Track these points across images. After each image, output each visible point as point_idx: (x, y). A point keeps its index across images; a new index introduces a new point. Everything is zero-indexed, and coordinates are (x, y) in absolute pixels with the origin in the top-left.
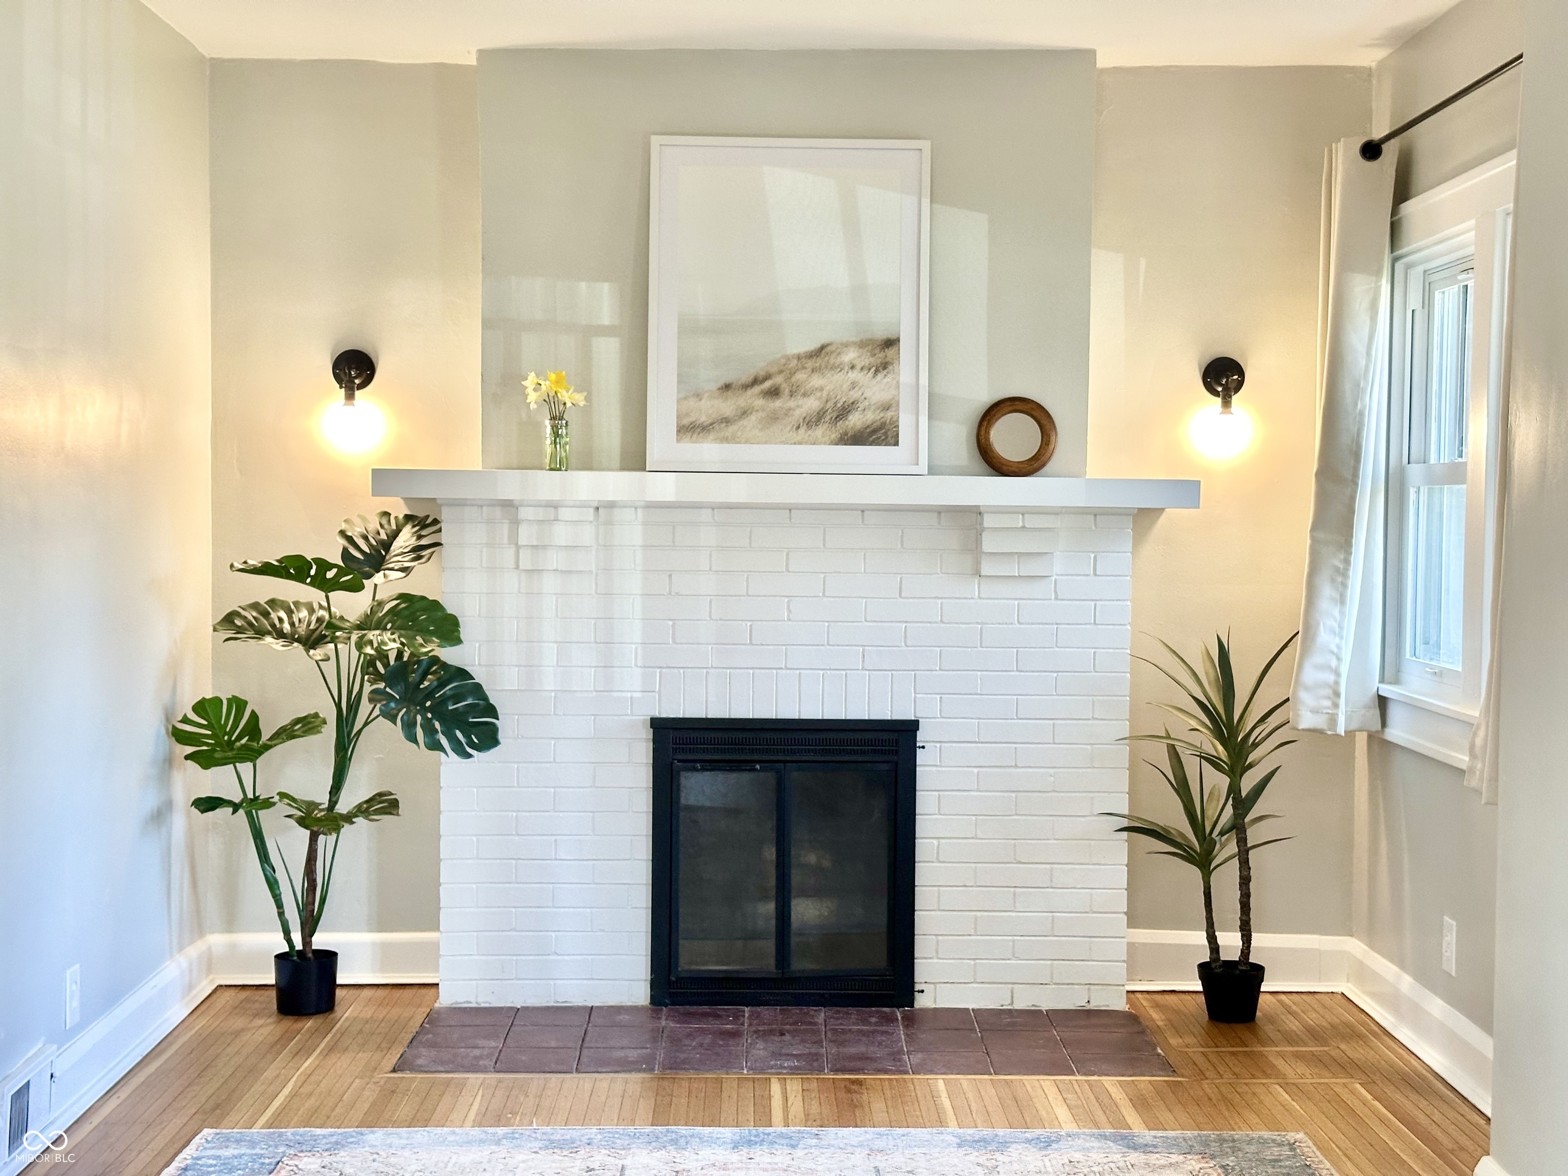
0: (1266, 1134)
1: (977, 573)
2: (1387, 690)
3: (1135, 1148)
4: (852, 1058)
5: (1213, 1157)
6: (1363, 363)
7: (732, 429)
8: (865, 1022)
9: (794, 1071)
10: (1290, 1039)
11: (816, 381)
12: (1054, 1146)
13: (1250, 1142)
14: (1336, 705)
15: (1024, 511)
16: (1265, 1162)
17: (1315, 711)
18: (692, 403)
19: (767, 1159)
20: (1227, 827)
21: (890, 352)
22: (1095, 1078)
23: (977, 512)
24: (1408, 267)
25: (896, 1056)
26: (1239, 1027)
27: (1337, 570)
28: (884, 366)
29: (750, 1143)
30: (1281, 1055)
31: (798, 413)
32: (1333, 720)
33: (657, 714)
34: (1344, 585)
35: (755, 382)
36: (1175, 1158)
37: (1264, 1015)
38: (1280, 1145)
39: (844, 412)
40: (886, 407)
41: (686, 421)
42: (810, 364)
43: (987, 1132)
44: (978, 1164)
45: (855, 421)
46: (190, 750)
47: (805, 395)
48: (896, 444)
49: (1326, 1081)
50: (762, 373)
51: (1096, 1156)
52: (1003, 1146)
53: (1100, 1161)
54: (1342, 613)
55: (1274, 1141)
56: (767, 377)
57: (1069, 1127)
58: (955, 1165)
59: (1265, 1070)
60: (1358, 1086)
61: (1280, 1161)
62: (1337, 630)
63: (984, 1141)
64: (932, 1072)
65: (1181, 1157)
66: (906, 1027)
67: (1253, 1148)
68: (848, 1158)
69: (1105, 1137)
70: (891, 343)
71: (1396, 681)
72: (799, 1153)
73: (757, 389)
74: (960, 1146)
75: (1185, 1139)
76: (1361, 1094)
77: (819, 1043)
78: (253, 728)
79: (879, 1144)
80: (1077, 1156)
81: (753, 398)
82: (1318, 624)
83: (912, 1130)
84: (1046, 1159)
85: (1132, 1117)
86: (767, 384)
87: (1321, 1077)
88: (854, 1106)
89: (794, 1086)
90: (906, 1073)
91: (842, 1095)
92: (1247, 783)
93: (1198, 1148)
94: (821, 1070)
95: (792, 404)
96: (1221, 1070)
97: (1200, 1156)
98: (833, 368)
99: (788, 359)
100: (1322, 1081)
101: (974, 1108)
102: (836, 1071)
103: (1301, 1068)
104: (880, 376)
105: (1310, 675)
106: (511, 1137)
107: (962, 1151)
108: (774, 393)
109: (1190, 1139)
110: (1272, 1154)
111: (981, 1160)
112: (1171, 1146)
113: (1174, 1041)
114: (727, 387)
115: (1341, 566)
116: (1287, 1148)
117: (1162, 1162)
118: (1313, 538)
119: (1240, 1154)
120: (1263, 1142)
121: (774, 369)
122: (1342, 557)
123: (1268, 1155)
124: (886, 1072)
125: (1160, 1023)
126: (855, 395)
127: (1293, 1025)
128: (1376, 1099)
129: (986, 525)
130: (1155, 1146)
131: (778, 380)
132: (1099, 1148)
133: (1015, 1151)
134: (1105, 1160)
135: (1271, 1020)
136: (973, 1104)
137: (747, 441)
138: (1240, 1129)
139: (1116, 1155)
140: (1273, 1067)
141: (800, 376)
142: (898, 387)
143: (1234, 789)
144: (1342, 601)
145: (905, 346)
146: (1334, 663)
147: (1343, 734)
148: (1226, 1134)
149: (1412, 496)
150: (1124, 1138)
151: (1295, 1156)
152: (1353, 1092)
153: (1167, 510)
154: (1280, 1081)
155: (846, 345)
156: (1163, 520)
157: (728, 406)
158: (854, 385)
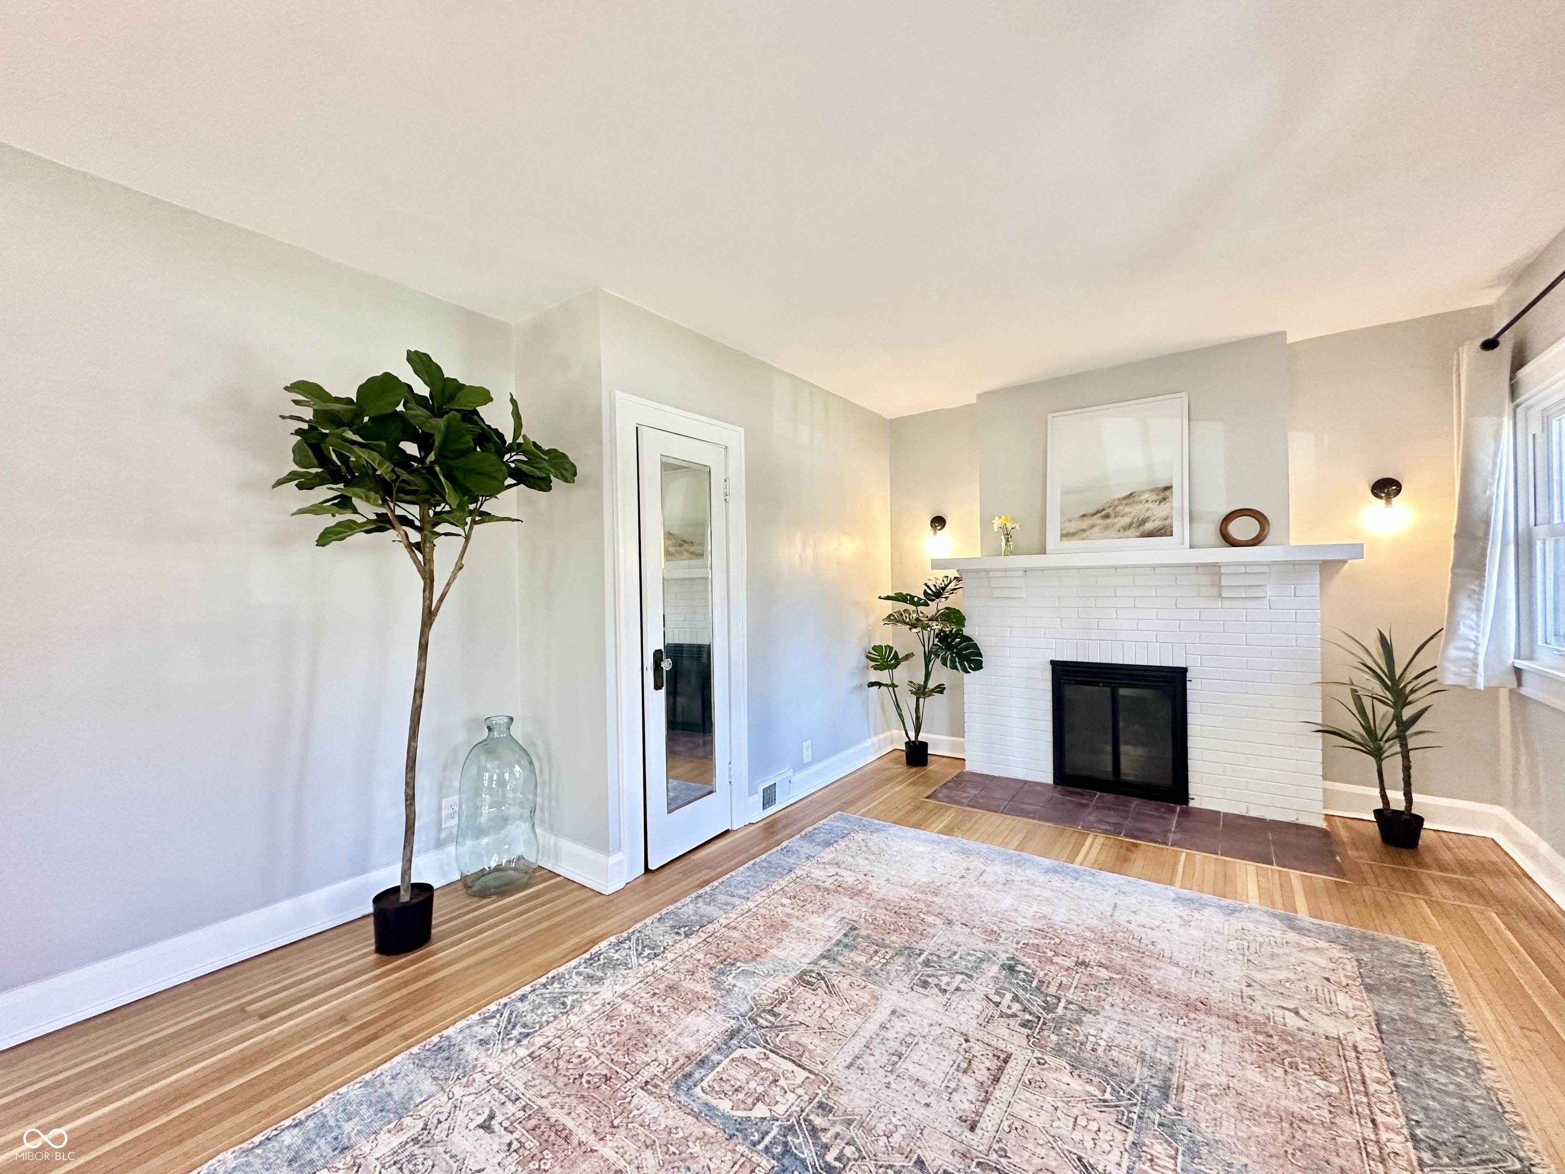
0: (1404, 940)
1: (1220, 596)
2: (1520, 664)
3: (1293, 928)
4: (1141, 830)
5: (1352, 950)
6: (1490, 467)
7: (1087, 533)
8: (1157, 810)
9: (1105, 832)
10: (1442, 867)
11: (1128, 509)
12: (1237, 914)
13: (1387, 944)
14: (1475, 672)
15: (1245, 564)
16: (1396, 965)
17: (1457, 674)
18: (1067, 524)
19: (1058, 884)
20: (1393, 736)
21: (1168, 493)
22: (1285, 870)
23: (1216, 565)
24: (1528, 409)
25: (1167, 831)
26: (1405, 852)
27: (1474, 591)
28: (1164, 499)
29: (1056, 871)
30: (1434, 879)
31: (1119, 525)
32: (1473, 680)
33: (1054, 659)
34: (1480, 600)
35: (1097, 512)
36: (1323, 944)
37: (1426, 846)
38: (1413, 952)
39: (1143, 522)
40: (1166, 519)
41: (1064, 532)
42: (1124, 502)
43: (1194, 894)
44: (1180, 917)
45: (1149, 526)
46: (873, 663)
47: (1122, 516)
48: (1172, 535)
49: (1467, 905)
50: (1101, 508)
51: (1263, 929)
52: (1203, 906)
53: (1264, 933)
54: (1478, 616)
55: (1408, 947)
56: (1103, 510)
57: (1254, 902)
58: (1164, 914)
59: (1417, 886)
60: (1494, 915)
61: (1409, 966)
62: (1475, 626)
63: (1192, 901)
64: (1182, 847)
65: (1327, 945)
66: (1179, 816)
67: (1387, 950)
68: (1103, 894)
69: (1275, 915)
70: (1168, 488)
71: (1531, 658)
72: (1078, 884)
73: (1098, 515)
74: (1174, 900)
75: (1334, 930)
76: (1495, 922)
77: (1127, 818)
78: (896, 656)
79: (1126, 888)
80: (1250, 926)
81: (1096, 519)
82: (1459, 622)
83: (1150, 883)
84: (1227, 923)
85: (1301, 903)
86: (1103, 513)
87: (1462, 901)
88: (1125, 860)
89: (1101, 839)
90: (1167, 844)
91: (1123, 851)
92: (1407, 713)
93: (1343, 940)
94: (1119, 834)
95: (1116, 520)
96: (1381, 880)
97: (1341, 947)
98: (1137, 502)
99: (1113, 501)
100: (1464, 904)
101: (1196, 876)
102: (1126, 836)
103: (1446, 890)
104: (1162, 504)
105: (1452, 653)
106: (946, 842)
107: (1174, 905)
108: (1107, 516)
109: (1339, 930)
110: (1403, 959)
111: (1183, 914)
112: (1322, 933)
113: (1352, 853)
114: (1084, 516)
115: (1477, 589)
116: (1417, 956)
117: (1311, 945)
118: (1454, 574)
119: (1376, 953)
120: (1398, 946)
121: (1106, 506)
122: (1477, 583)
123: (1400, 958)
124: (1155, 842)
125: (1346, 839)
126: (1149, 514)
127: (1447, 856)
128: (1509, 928)
129: (1222, 572)
130: (1309, 931)
131: (1109, 510)
132: (1268, 923)
133: (1208, 911)
134: (1268, 934)
135: (1430, 849)
136: (1196, 873)
137: (1094, 539)
138: (1382, 931)
139: (1278, 932)
140: (1422, 885)
141: (1120, 508)
142: (1172, 508)
143: (1397, 717)
144: (1478, 609)
145: (1175, 489)
146: (1472, 646)
147: (1482, 688)
148: (1370, 932)
149: (1539, 545)
150: (1289, 918)
151: (1423, 965)
152: (1488, 919)
153: (1350, 561)
154: (1427, 898)
155: (1143, 492)
156: (1346, 567)
157: (1084, 524)
158: (1148, 510)
